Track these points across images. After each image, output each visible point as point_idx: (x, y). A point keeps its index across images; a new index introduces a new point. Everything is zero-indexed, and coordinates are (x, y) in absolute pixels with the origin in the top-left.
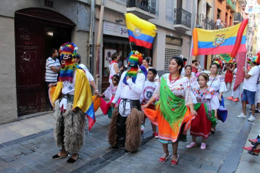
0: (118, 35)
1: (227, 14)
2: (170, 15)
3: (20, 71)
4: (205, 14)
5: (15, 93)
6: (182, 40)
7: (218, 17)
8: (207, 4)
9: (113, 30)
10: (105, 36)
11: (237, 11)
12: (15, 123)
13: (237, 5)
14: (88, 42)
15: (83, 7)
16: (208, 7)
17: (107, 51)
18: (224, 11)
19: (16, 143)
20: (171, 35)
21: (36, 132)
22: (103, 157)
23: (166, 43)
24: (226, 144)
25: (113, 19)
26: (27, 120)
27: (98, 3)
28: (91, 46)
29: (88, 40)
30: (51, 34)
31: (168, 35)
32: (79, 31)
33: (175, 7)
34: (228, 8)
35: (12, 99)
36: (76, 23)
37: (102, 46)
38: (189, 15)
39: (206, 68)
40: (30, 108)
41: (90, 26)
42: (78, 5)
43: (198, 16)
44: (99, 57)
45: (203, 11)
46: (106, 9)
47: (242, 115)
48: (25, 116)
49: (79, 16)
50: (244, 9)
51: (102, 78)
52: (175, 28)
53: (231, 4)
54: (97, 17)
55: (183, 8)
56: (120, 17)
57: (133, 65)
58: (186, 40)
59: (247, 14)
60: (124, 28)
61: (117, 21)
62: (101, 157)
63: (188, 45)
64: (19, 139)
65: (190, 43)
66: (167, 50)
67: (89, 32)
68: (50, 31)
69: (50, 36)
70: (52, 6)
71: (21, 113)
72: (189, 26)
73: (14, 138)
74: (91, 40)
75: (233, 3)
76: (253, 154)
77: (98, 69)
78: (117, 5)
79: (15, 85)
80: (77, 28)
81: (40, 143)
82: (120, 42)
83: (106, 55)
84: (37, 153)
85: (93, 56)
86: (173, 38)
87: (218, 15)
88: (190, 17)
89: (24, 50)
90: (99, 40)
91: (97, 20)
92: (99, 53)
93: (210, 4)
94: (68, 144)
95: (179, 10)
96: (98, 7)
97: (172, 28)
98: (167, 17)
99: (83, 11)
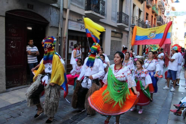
0: (79, 30)
1: (152, 17)
2: (114, 16)
3: (8, 55)
4: (138, 16)
5: (4, 72)
6: (122, 34)
7: (147, 18)
8: (139, 9)
9: (75, 27)
10: (69, 31)
11: (159, 14)
12: (4, 94)
13: (159, 11)
14: (58, 35)
15: (54, 9)
16: (140, 11)
17: (70, 42)
18: (150, 14)
19: (6, 109)
20: (115, 30)
21: (21, 100)
22: (72, 118)
23: (112, 36)
24: (157, 108)
25: (75, 18)
26: (13, 92)
27: (65, 7)
28: (60, 37)
29: (58, 33)
30: (30, 28)
31: (113, 30)
32: (52, 27)
33: (118, 11)
34: (153, 12)
35: (2, 76)
36: (49, 21)
37: (67, 38)
38: (128, 16)
39: (138, 54)
40: (15, 82)
41: (59, 23)
42: (51, 8)
43: (133, 17)
44: (65, 46)
45: (137, 14)
46: (71, 12)
47: (166, 87)
48: (12, 89)
49: (52, 16)
50: (163, 14)
51: (67, 61)
52: (118, 26)
53: (155, 10)
54: (64, 17)
55: (123, 11)
56: (80, 17)
57: (93, 52)
58: (125, 34)
59: (165, 17)
60: (83, 25)
61: (78, 20)
62: (70, 118)
63: (126, 38)
64: (8, 106)
65: (128, 37)
66: (112, 41)
67: (58, 28)
68: (29, 26)
69: (30, 30)
70: (32, 8)
71: (8, 86)
72: (128, 25)
73: (4, 106)
74: (59, 33)
75: (156, 9)
76: (178, 115)
77: (64, 54)
78: (78, 9)
79: (5, 66)
80: (50, 25)
81: (24, 109)
82: (79, 35)
83: (70, 45)
84: (22, 116)
85: (61, 45)
86: (116, 33)
87: (147, 17)
88: (128, 18)
89: (12, 40)
90: (66, 34)
91: (64, 19)
92: (65, 43)
93: (141, 10)
94: (47, 109)
95: (121, 13)
96: (65, 10)
97: (116, 26)
98: (112, 18)
99: (54, 12)
